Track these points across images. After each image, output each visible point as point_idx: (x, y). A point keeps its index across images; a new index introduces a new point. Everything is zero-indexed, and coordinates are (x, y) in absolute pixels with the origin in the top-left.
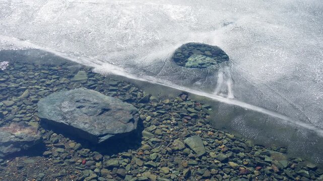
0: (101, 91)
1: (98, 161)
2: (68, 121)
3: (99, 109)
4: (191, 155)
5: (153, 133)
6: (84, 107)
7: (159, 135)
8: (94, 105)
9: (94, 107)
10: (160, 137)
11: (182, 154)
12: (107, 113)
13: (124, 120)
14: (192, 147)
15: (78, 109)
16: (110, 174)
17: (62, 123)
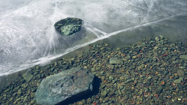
0: (49, 75)
1: (99, 98)
2: (69, 95)
3: (70, 79)
4: (120, 66)
5: (97, 71)
6: (63, 84)
7: (100, 69)
8: (66, 80)
9: (67, 80)
10: (101, 70)
11: (116, 69)
12: (74, 78)
13: (85, 75)
14: (116, 63)
15: (63, 88)
16: (109, 98)
17: (67, 99)
